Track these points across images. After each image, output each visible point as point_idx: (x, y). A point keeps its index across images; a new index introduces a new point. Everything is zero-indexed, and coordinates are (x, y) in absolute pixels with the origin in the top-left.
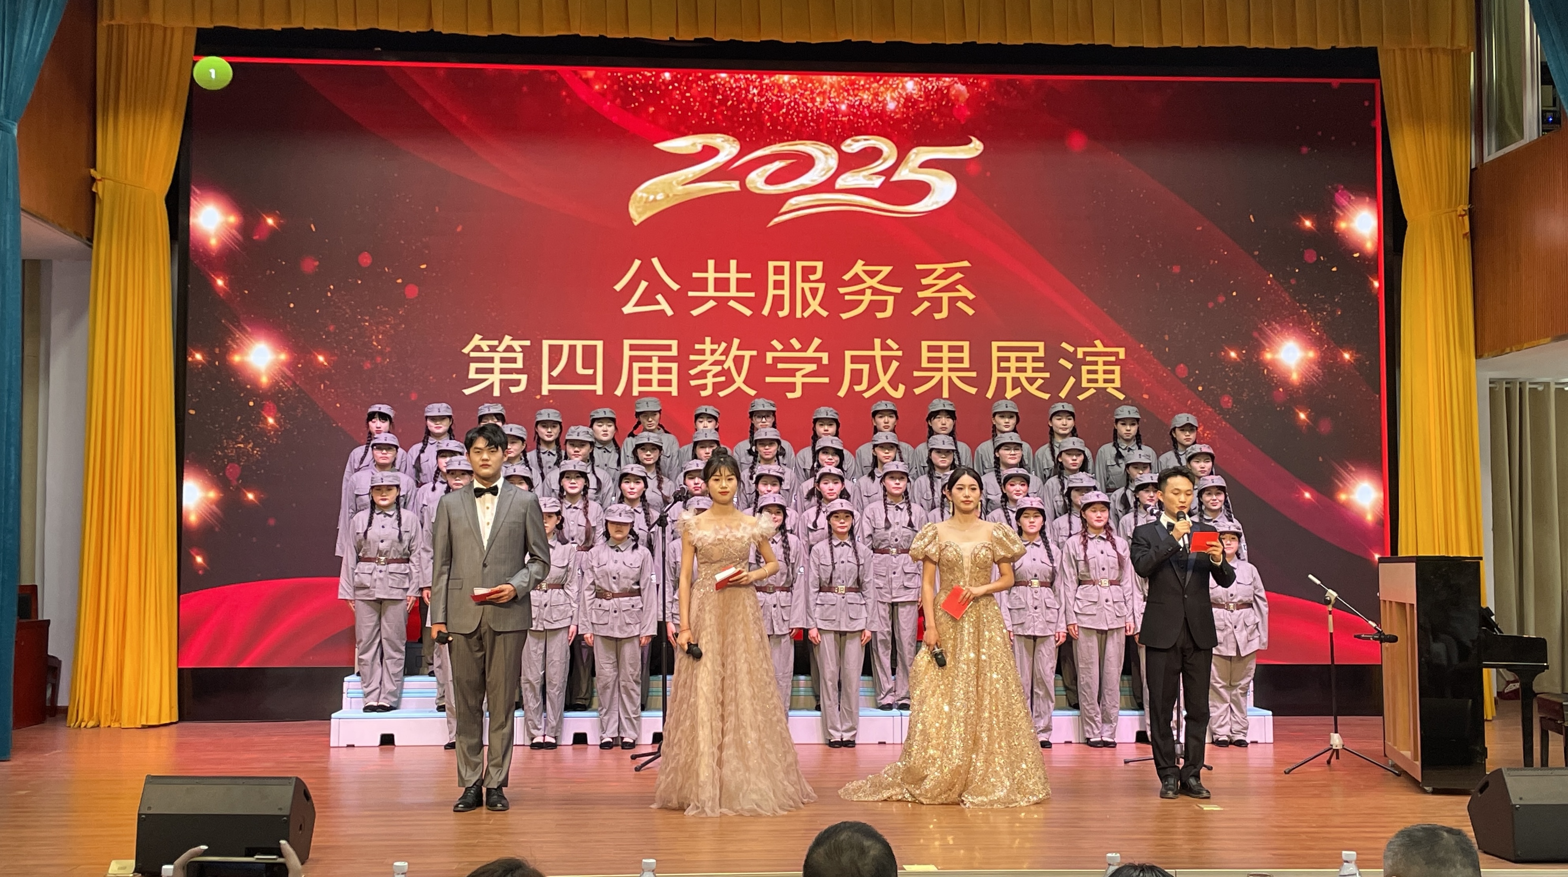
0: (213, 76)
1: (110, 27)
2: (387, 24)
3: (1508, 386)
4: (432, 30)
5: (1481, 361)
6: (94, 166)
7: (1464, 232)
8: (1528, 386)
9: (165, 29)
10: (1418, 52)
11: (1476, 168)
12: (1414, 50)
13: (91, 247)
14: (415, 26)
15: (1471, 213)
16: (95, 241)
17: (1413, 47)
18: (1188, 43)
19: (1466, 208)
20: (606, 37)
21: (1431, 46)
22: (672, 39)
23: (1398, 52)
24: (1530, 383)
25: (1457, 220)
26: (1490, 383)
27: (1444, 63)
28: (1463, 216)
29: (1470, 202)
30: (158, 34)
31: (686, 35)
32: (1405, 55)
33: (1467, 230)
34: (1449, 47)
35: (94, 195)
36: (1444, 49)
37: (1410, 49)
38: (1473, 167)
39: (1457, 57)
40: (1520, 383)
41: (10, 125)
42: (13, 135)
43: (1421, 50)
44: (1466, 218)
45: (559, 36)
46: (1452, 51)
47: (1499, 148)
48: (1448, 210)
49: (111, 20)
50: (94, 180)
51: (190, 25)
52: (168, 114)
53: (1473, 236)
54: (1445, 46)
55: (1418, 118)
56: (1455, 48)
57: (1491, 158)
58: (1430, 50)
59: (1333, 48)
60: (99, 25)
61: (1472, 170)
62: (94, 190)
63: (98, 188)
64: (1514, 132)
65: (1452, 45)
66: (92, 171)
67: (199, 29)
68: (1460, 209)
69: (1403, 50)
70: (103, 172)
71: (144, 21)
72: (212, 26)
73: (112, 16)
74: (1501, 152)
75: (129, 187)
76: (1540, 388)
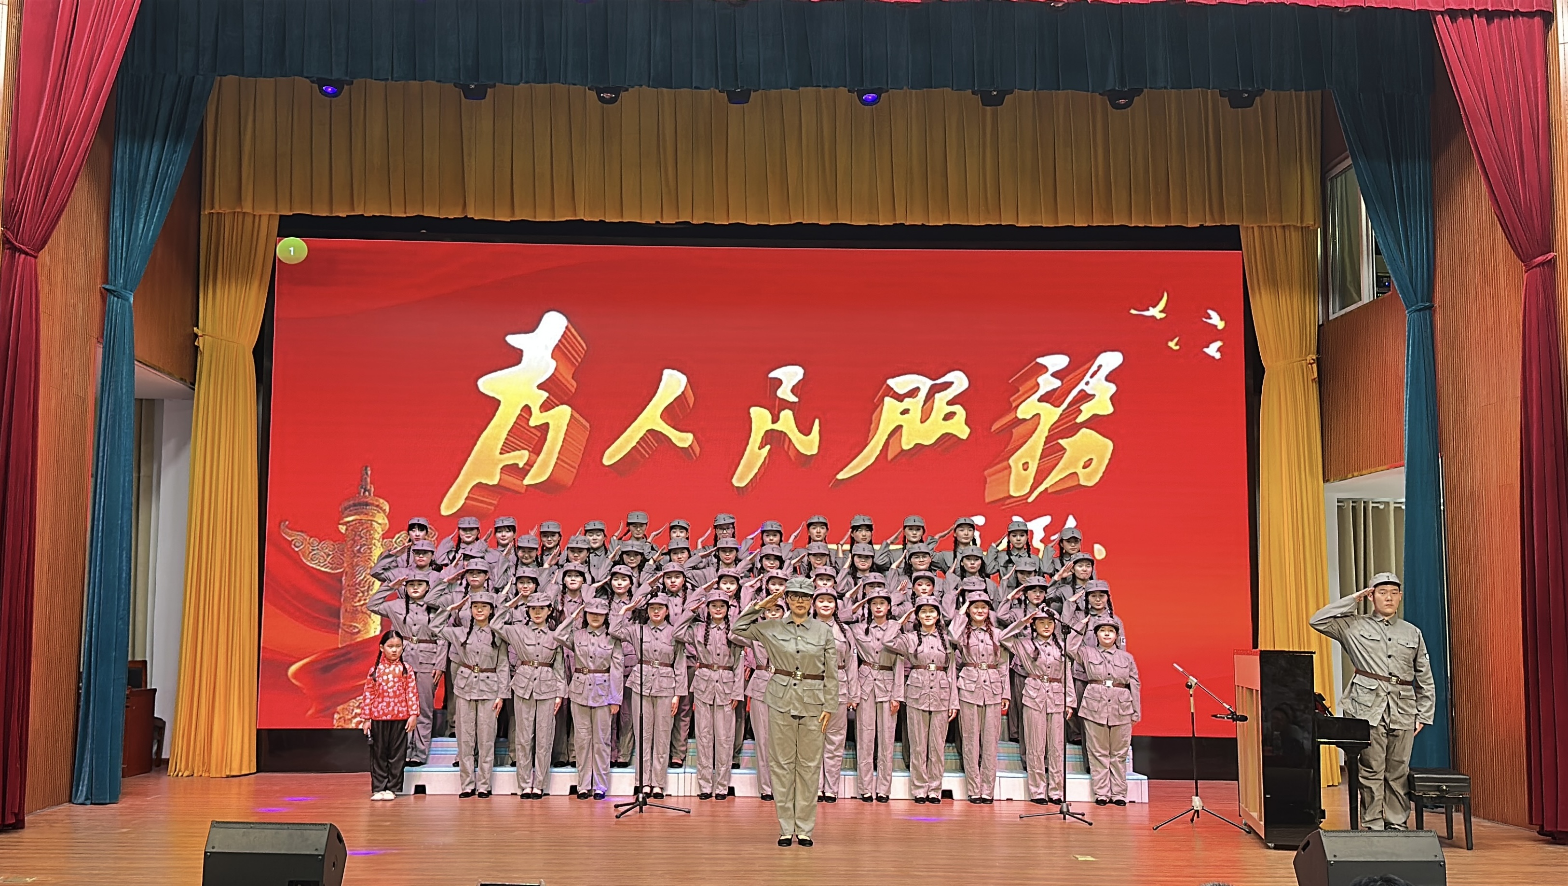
0: (292, 253)
1: (211, 214)
2: (430, 212)
3: (1354, 504)
4: (466, 216)
5: (1328, 484)
6: (197, 326)
7: (1313, 378)
8: (1371, 505)
9: (254, 216)
10: (1273, 229)
11: (1323, 325)
12: (1270, 227)
13: (194, 389)
14: (454, 214)
15: (1318, 361)
16: (196, 386)
17: (1269, 224)
18: (1080, 222)
19: (1314, 357)
20: (604, 221)
21: (1283, 224)
22: (657, 222)
23: (1256, 229)
24: (1373, 503)
25: (1307, 366)
26: (1338, 502)
27: (1295, 238)
28: (1311, 364)
29: (1318, 352)
30: (248, 220)
31: (669, 219)
32: (1262, 233)
33: (1316, 375)
34: (1299, 225)
35: (197, 347)
36: (1294, 226)
37: (1266, 227)
38: (1321, 323)
39: (1307, 233)
40: (1364, 502)
41: (128, 295)
42: (130, 303)
43: (1275, 227)
44: (1315, 366)
45: (567, 221)
46: (1302, 228)
47: (1341, 308)
48: (1301, 359)
49: (212, 209)
50: (196, 336)
51: (274, 213)
52: (256, 284)
53: (1321, 381)
54: (1295, 224)
55: (1274, 284)
56: (1304, 225)
57: (1336, 315)
58: (1284, 227)
59: (1202, 226)
60: (202, 213)
61: (1319, 326)
62: (196, 344)
63: (200, 343)
64: (1355, 295)
65: (1302, 222)
66: (195, 329)
67: (281, 216)
68: (1308, 358)
69: (1260, 227)
70: (204, 330)
71: (239, 210)
72: (291, 214)
73: (212, 208)
74: (1343, 312)
75: (224, 342)
76: (1382, 507)
